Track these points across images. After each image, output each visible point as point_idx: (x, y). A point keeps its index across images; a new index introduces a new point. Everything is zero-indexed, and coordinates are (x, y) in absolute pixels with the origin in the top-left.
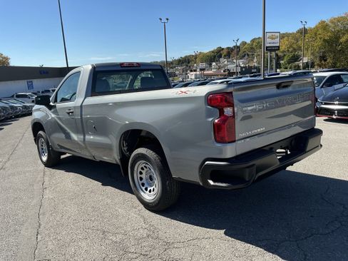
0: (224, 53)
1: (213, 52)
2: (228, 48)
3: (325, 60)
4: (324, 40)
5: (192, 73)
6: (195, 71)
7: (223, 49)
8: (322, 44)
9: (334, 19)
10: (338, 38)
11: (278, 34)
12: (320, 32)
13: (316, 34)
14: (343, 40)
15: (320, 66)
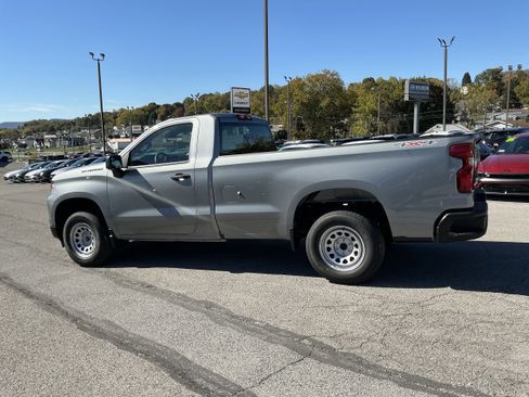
0: (161, 112)
1: (143, 109)
2: (166, 106)
3: (304, 130)
4: (302, 103)
5: (114, 140)
6: (118, 137)
7: (158, 106)
8: (300, 109)
9: (313, 77)
10: (318, 102)
11: (248, 92)
12: (296, 92)
13: (291, 94)
14: (324, 104)
15: (298, 137)
